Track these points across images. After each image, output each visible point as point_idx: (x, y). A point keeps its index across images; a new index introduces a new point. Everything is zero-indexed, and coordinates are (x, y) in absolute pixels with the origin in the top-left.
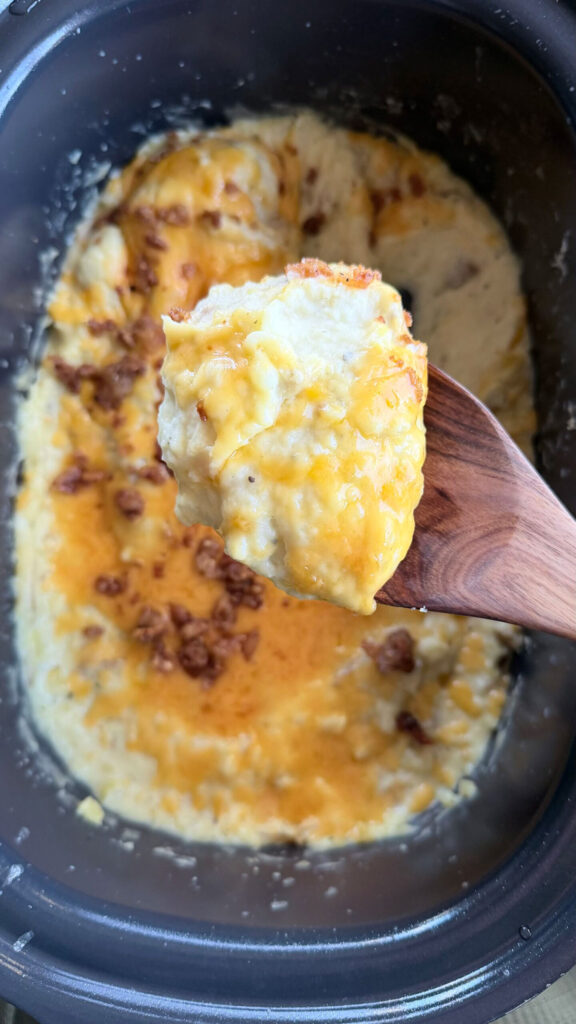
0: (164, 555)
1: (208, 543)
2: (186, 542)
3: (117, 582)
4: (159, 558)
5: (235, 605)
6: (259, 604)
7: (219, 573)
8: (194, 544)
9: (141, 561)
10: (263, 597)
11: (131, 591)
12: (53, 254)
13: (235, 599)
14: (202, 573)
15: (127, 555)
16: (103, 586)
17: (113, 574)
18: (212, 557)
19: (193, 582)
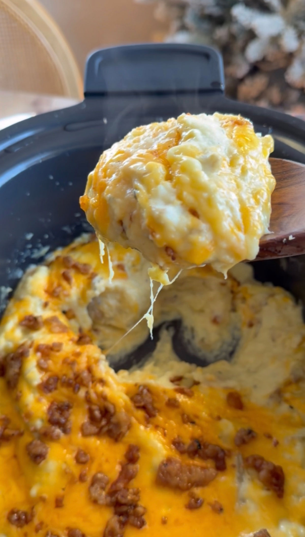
0: (63, 489)
1: (99, 475)
2: (82, 478)
3: (25, 514)
4: (61, 492)
5: (123, 524)
6: (143, 523)
7: (109, 499)
8: (89, 479)
9: (45, 495)
10: (144, 517)
11: (36, 521)
12: (9, 290)
13: (122, 518)
14: (95, 502)
15: (34, 491)
16: (15, 517)
17: (24, 508)
18: (103, 488)
19: (88, 509)
